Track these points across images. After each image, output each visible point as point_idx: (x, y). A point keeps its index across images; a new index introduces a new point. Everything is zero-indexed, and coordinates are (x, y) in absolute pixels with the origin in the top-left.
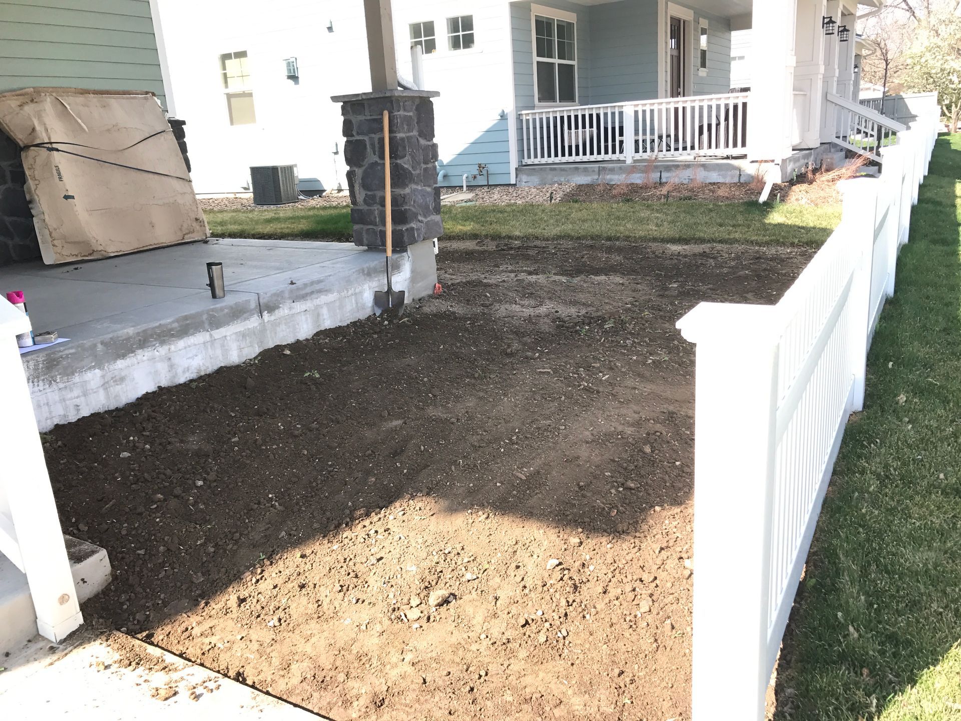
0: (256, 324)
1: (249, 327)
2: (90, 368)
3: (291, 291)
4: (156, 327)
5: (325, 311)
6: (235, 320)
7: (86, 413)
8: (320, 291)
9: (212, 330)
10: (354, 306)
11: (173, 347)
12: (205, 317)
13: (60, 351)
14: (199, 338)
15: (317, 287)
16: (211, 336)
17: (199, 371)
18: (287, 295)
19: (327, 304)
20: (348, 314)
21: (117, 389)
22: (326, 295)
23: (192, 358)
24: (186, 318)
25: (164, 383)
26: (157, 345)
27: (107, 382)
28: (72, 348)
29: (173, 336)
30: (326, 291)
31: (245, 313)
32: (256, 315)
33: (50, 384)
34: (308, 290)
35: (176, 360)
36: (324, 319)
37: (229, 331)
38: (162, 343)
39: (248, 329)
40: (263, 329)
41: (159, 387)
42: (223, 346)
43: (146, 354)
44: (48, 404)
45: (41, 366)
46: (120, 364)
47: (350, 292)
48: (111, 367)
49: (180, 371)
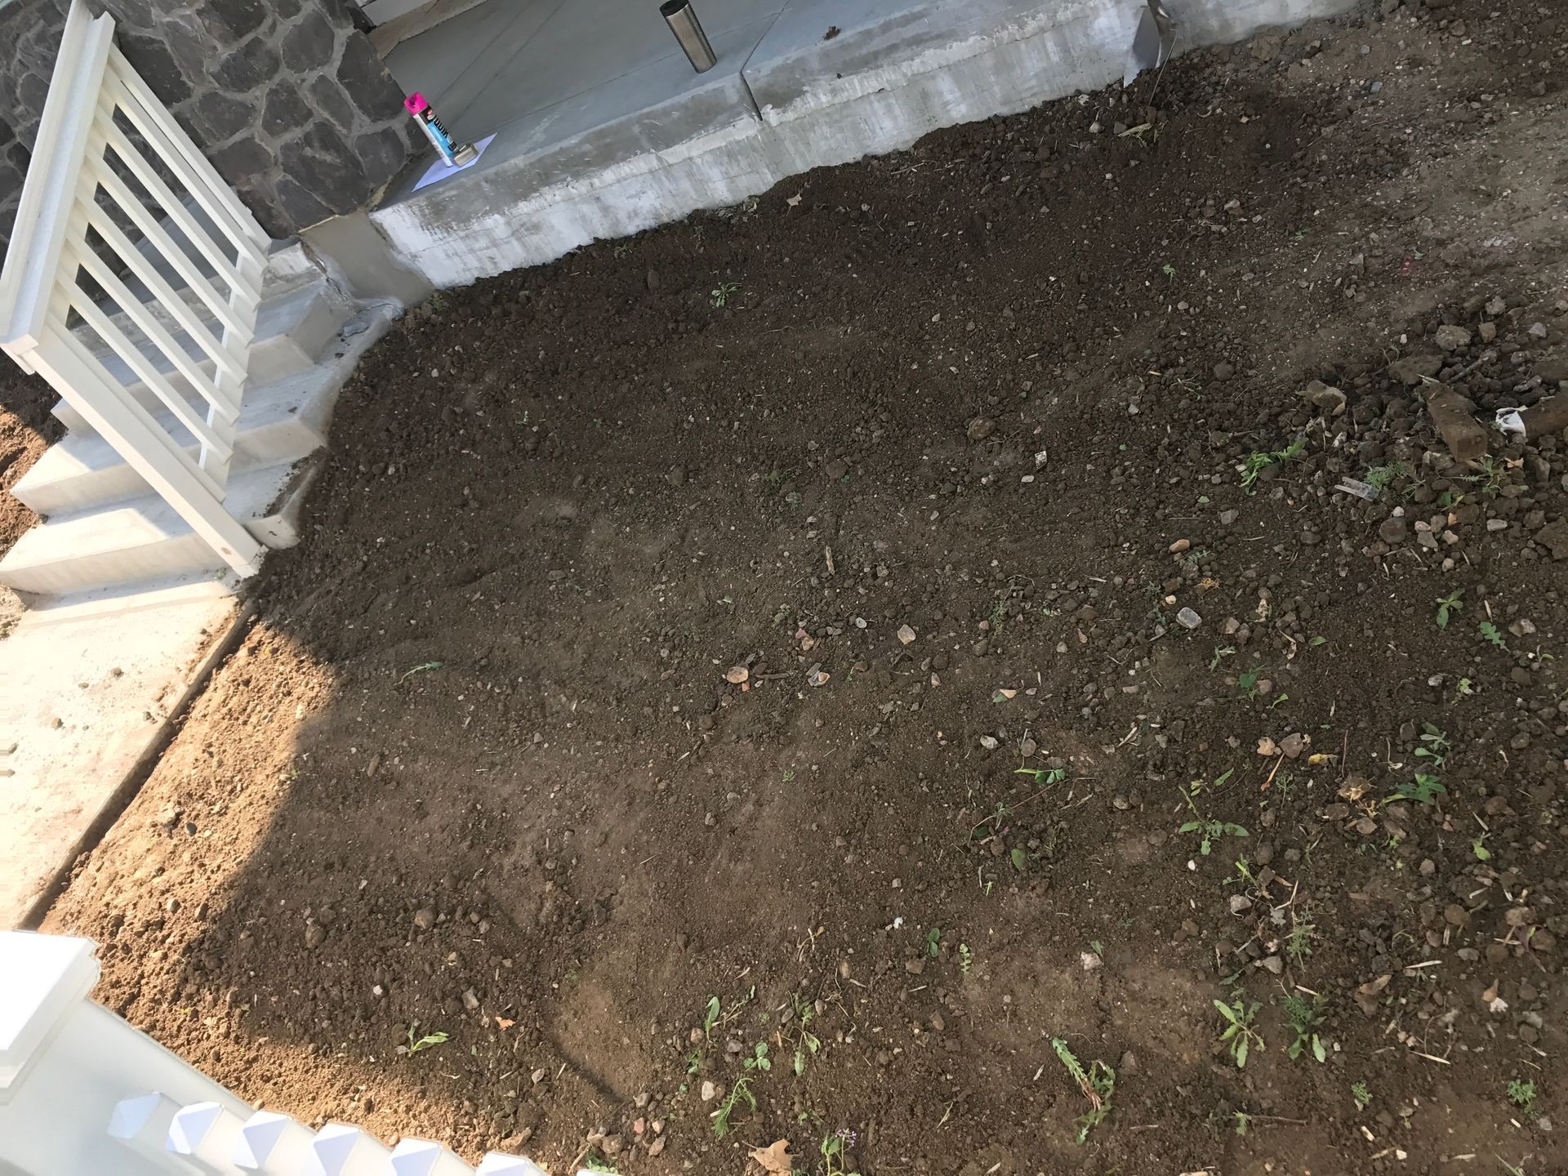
0: (751, 133)
1: (738, 138)
2: (486, 213)
3: (826, 55)
4: (556, 153)
5: (945, 86)
6: (701, 128)
7: (507, 267)
8: (919, 41)
9: (657, 150)
10: (1055, 58)
11: (596, 182)
12: (636, 129)
13: (439, 194)
14: (640, 164)
15: (909, 32)
16: (659, 159)
17: (657, 216)
18: (815, 64)
19: (953, 69)
20: (1034, 82)
21: (535, 239)
22: (943, 47)
23: (637, 195)
24: (601, 134)
25: (603, 234)
26: (569, 179)
27: (517, 231)
28: (452, 189)
29: (589, 164)
30: (939, 36)
31: (717, 113)
32: (745, 116)
33: (448, 232)
34: (878, 43)
35: (610, 200)
36: (947, 104)
37: (697, 148)
38: (577, 176)
39: (738, 142)
40: (773, 140)
41: (596, 239)
42: (690, 175)
43: (557, 193)
44: (456, 254)
45: (427, 211)
46: (524, 207)
47: (1031, 26)
48: (514, 211)
49: (622, 215)
